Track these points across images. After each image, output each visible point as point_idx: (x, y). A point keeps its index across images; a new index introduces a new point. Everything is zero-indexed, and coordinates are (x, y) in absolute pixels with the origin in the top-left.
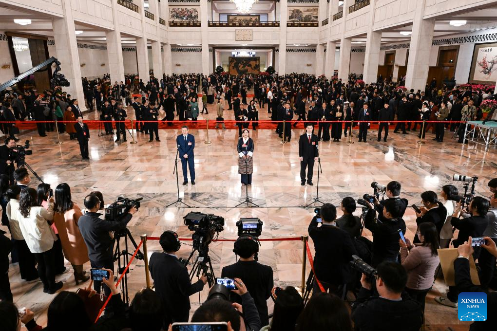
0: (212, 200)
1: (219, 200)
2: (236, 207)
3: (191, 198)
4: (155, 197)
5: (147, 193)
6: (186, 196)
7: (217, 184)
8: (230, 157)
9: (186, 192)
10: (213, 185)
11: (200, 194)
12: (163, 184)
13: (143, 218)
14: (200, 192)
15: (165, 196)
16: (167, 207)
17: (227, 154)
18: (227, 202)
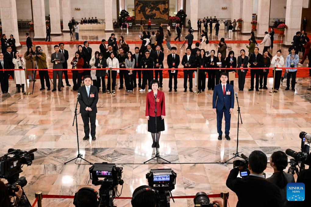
0: (117, 156)
1: (125, 156)
2: (144, 163)
3: (93, 154)
4: (51, 153)
5: (42, 149)
6: (87, 151)
7: (122, 138)
8: (136, 108)
9: (87, 147)
10: (118, 140)
11: (102, 149)
12: (61, 138)
13: (38, 176)
14: (103, 147)
15: (64, 152)
16: (65, 163)
17: (133, 105)
18: (134, 158)
